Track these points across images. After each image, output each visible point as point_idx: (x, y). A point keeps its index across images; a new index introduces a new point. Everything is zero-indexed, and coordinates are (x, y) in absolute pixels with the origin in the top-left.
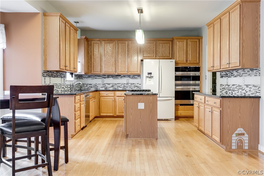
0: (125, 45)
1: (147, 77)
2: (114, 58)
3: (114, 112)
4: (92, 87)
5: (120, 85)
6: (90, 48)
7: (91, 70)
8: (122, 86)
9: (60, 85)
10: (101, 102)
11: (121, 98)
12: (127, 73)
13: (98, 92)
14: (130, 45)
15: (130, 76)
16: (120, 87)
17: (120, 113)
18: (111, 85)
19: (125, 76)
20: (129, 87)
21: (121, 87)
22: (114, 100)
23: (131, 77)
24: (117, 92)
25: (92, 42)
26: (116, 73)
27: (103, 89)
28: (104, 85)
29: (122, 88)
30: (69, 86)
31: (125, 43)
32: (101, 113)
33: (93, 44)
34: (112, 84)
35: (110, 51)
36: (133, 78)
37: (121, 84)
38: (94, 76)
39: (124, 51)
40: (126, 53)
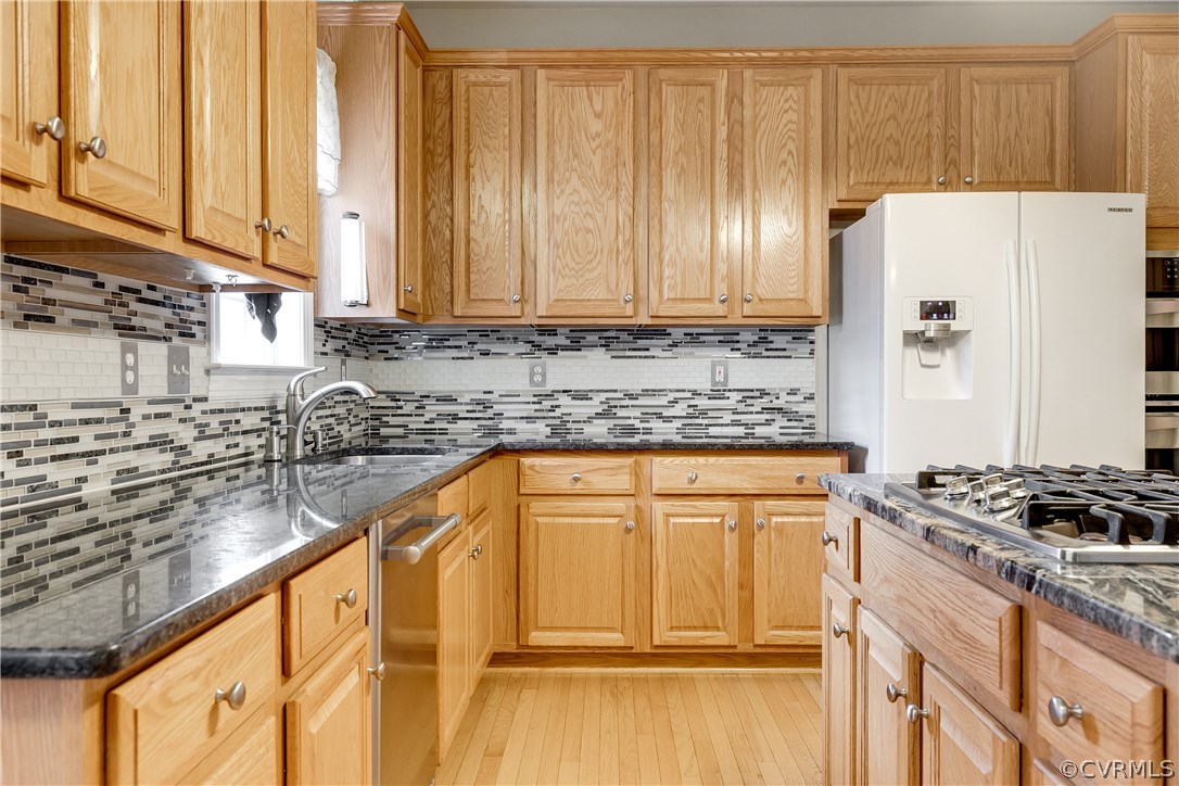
0: (707, 101)
1: (913, 338)
2: (623, 193)
3: (630, 621)
4: (455, 418)
5: (664, 401)
6: (439, 122)
7: (448, 288)
8: (680, 409)
9: (115, 413)
10: (531, 537)
11: (693, 511)
12: (721, 310)
13: (508, 461)
14: (747, 100)
15: (736, 338)
16: (660, 416)
17: (679, 628)
18: (595, 405)
19: (702, 338)
20: (728, 418)
21: (668, 419)
22: (631, 523)
23: (743, 346)
24: (657, 459)
25: (460, 74)
26: (642, 309)
27: (540, 432)
28: (547, 404)
29: (678, 424)
30: (250, 421)
31: (712, 85)
32: (531, 624)
33: (467, 90)
34: (603, 396)
35: (594, 144)
36: (761, 349)
37: (672, 396)
38: (474, 337)
39: (702, 147)
40: (718, 156)
